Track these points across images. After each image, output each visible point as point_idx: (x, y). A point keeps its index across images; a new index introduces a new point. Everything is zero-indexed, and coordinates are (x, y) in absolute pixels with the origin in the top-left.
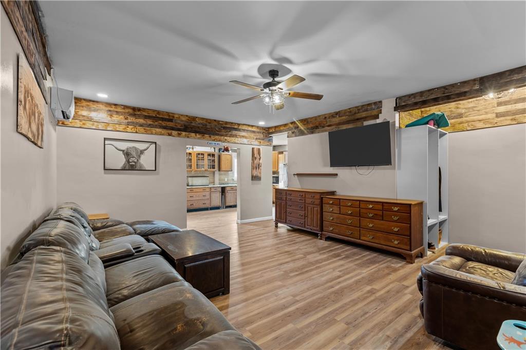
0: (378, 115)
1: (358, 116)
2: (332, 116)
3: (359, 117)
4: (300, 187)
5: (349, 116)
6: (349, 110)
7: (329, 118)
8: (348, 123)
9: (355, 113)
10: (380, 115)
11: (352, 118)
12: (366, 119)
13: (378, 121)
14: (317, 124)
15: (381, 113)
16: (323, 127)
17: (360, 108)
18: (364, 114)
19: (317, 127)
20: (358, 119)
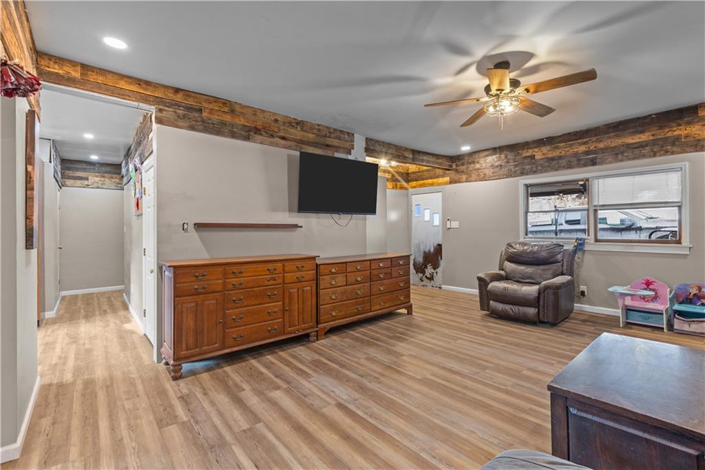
0: (351, 151)
1: (330, 141)
2: (289, 123)
3: (330, 143)
4: (207, 257)
5: (318, 135)
6: (317, 127)
7: (284, 123)
8: (316, 147)
9: (325, 136)
10: (352, 151)
11: (322, 140)
12: (337, 148)
13: (350, 157)
14: (259, 124)
15: (353, 149)
16: (272, 136)
17: (332, 131)
18: (336, 142)
19: (257, 131)
20: (328, 146)
